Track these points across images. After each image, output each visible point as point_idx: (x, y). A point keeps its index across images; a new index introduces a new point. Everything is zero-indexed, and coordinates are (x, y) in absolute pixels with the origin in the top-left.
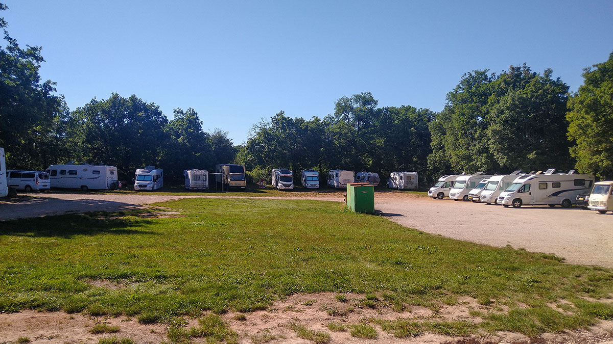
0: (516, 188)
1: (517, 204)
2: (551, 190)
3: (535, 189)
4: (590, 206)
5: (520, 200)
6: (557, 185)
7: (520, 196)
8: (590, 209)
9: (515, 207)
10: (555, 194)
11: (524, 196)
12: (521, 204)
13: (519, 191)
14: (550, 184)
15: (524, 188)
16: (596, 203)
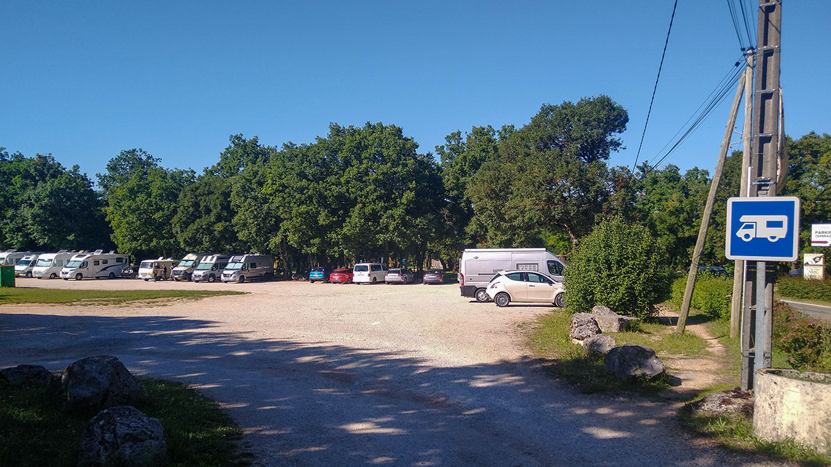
0: (78, 265)
1: (79, 277)
2: (102, 266)
3: (91, 265)
4: (140, 276)
5: (81, 274)
6: (105, 262)
7: (81, 271)
8: (140, 279)
9: (77, 280)
10: (105, 269)
11: (84, 271)
12: (82, 277)
13: (80, 267)
14: (101, 262)
15: (84, 265)
16: (144, 274)
